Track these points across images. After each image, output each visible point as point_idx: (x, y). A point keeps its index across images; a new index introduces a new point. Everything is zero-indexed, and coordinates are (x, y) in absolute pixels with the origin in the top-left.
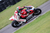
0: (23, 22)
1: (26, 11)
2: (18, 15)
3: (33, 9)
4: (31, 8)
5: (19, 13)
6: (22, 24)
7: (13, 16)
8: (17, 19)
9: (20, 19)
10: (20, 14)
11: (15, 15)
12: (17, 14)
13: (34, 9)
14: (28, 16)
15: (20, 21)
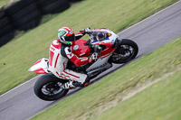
0: (74, 82)
1: (88, 43)
5: (66, 49)
6: (71, 88)
8: (57, 69)
9: (67, 71)
10: (69, 51)
11: (52, 54)
14: (93, 61)
15: (65, 76)
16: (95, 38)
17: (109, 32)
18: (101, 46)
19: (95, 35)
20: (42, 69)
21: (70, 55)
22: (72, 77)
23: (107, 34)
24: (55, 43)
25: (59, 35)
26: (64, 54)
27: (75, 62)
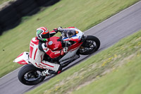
0: (50, 71)
1: (60, 39)
2: (38, 50)
3: (79, 36)
4: (75, 34)
5: (43, 45)
6: (47, 75)
7: (25, 53)
8: (36, 60)
9: (44, 62)
10: (45, 46)
12: (36, 47)
13: (83, 37)
14: (65, 54)
15: (42, 66)
16: (65, 36)
17: (76, 30)
18: (70, 41)
19: (65, 33)
20: (24, 61)
21: (46, 50)
22: (48, 67)
23: (75, 32)
24: (34, 40)
25: (37, 33)
26: (41, 49)
27: (50, 55)
